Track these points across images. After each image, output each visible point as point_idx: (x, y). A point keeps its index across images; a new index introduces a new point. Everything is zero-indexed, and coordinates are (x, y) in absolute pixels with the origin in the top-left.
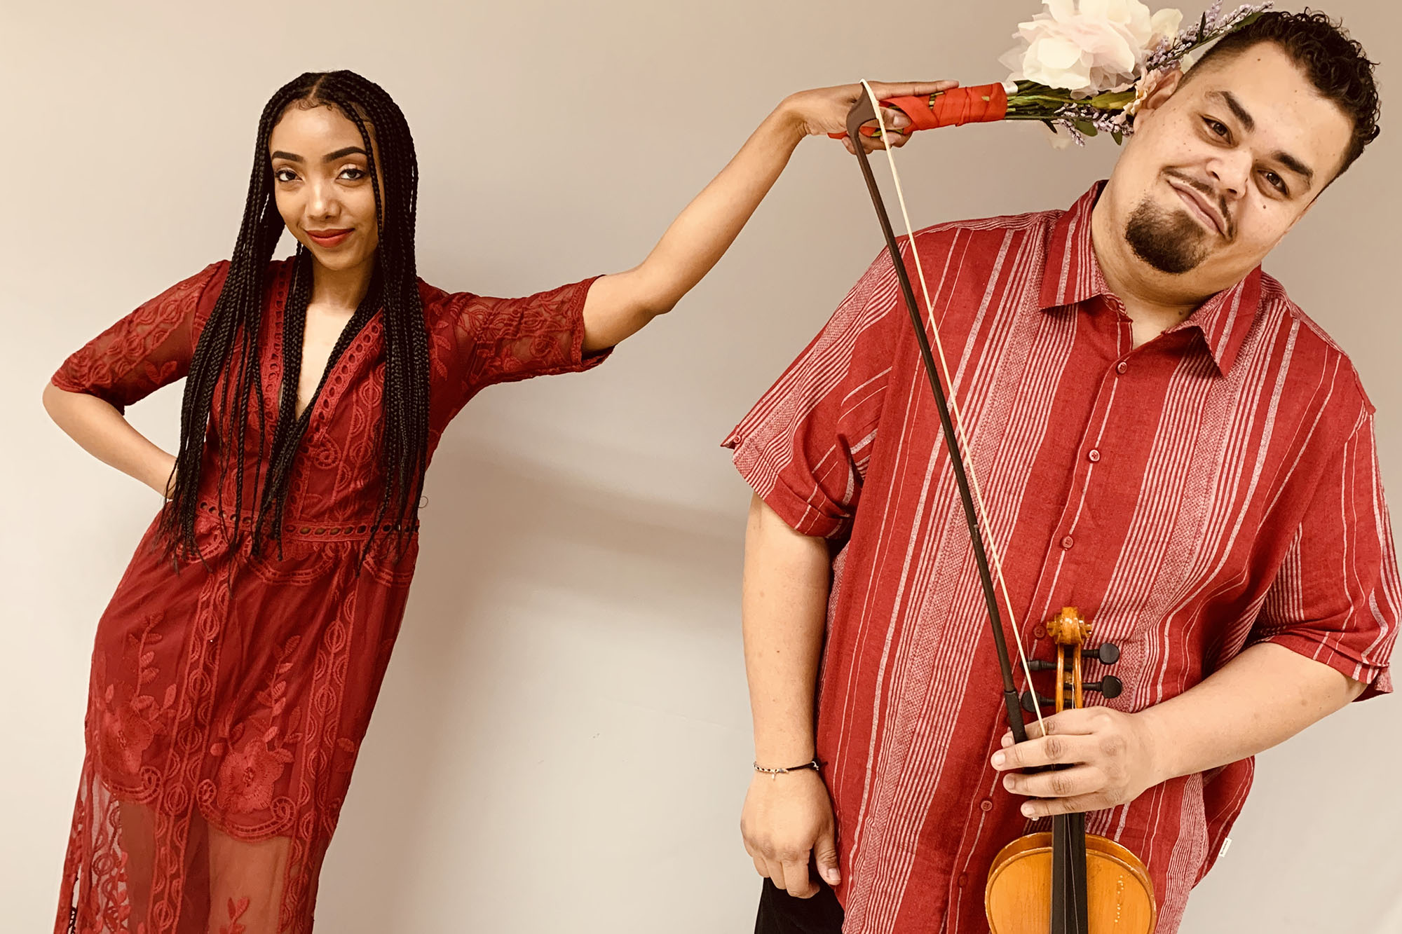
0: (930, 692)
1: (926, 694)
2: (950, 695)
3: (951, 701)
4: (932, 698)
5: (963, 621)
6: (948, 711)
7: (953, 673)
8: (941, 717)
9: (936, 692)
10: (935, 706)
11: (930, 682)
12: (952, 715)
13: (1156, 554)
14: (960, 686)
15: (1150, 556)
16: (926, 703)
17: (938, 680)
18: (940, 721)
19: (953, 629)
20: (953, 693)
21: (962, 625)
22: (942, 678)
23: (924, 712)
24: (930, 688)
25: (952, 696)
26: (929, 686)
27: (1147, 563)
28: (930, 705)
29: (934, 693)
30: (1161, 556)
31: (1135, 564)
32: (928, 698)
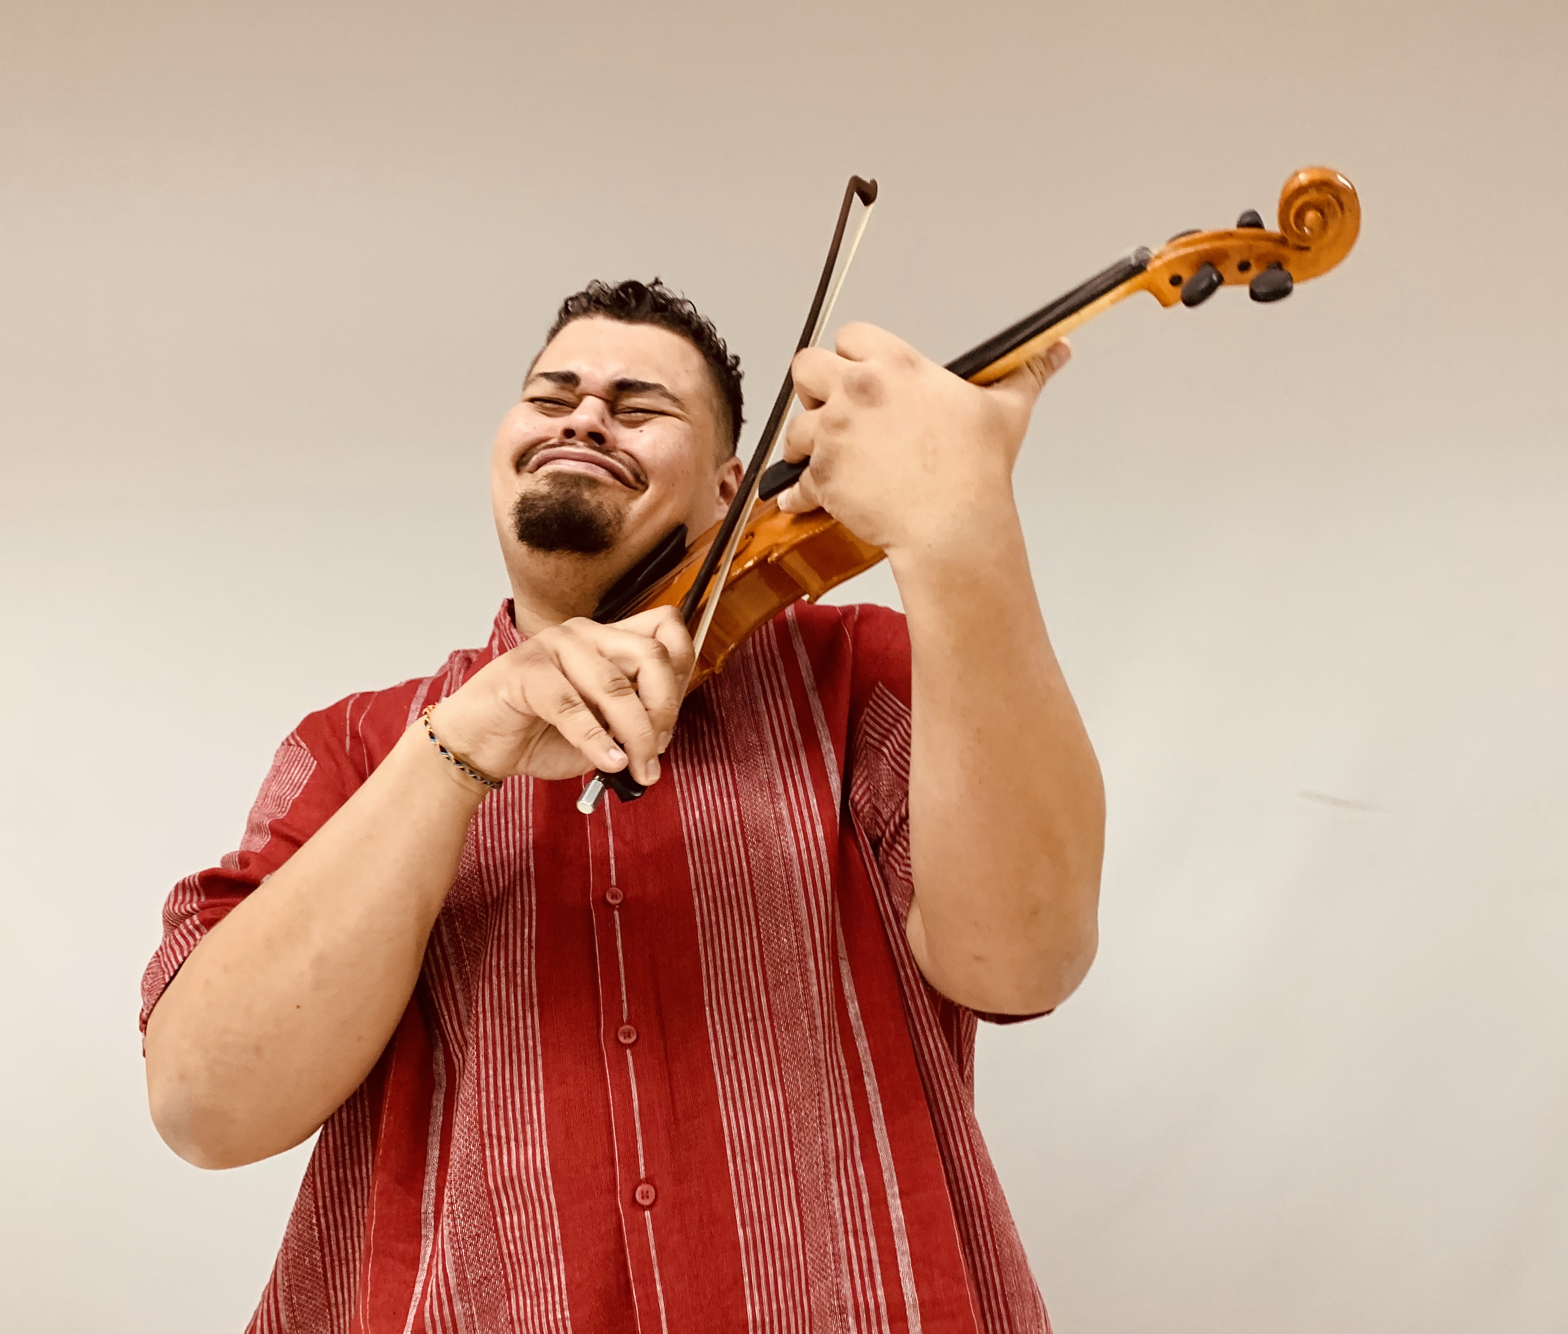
0: (503, 1239)
1: (500, 1246)
2: (536, 1225)
3: (541, 1232)
4: (512, 1247)
5: (508, 1094)
6: (543, 1252)
7: (525, 1184)
8: (538, 1269)
9: (513, 1232)
10: (521, 1257)
11: (495, 1224)
12: (552, 1256)
13: (733, 843)
14: (544, 1197)
15: (726, 850)
16: (507, 1261)
17: (507, 1211)
18: (539, 1276)
19: (497, 1114)
20: (539, 1217)
21: (509, 1101)
22: (513, 1203)
23: (510, 1279)
24: (501, 1233)
25: (540, 1223)
26: (497, 1231)
27: (728, 862)
28: (514, 1259)
29: (510, 1237)
30: (740, 842)
31: (714, 871)
32: (505, 1251)
